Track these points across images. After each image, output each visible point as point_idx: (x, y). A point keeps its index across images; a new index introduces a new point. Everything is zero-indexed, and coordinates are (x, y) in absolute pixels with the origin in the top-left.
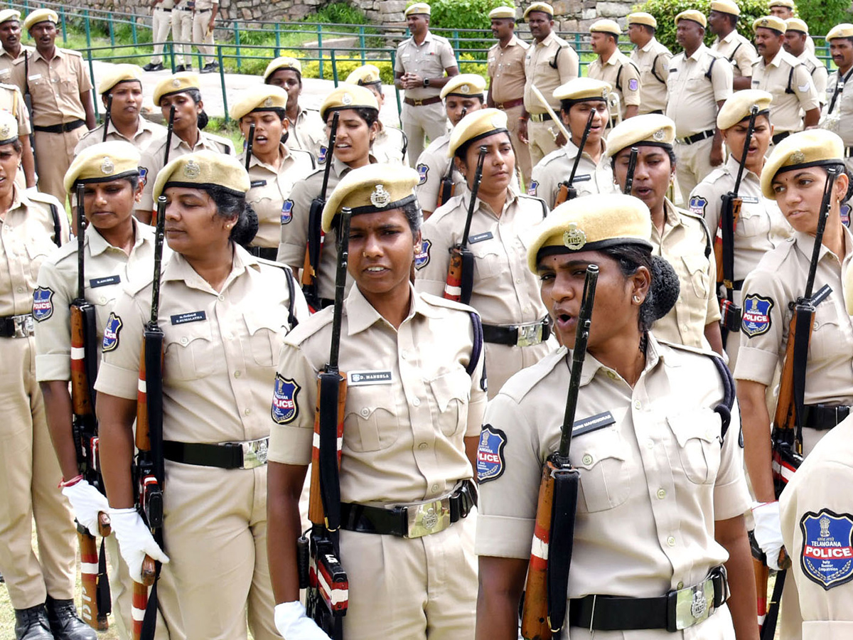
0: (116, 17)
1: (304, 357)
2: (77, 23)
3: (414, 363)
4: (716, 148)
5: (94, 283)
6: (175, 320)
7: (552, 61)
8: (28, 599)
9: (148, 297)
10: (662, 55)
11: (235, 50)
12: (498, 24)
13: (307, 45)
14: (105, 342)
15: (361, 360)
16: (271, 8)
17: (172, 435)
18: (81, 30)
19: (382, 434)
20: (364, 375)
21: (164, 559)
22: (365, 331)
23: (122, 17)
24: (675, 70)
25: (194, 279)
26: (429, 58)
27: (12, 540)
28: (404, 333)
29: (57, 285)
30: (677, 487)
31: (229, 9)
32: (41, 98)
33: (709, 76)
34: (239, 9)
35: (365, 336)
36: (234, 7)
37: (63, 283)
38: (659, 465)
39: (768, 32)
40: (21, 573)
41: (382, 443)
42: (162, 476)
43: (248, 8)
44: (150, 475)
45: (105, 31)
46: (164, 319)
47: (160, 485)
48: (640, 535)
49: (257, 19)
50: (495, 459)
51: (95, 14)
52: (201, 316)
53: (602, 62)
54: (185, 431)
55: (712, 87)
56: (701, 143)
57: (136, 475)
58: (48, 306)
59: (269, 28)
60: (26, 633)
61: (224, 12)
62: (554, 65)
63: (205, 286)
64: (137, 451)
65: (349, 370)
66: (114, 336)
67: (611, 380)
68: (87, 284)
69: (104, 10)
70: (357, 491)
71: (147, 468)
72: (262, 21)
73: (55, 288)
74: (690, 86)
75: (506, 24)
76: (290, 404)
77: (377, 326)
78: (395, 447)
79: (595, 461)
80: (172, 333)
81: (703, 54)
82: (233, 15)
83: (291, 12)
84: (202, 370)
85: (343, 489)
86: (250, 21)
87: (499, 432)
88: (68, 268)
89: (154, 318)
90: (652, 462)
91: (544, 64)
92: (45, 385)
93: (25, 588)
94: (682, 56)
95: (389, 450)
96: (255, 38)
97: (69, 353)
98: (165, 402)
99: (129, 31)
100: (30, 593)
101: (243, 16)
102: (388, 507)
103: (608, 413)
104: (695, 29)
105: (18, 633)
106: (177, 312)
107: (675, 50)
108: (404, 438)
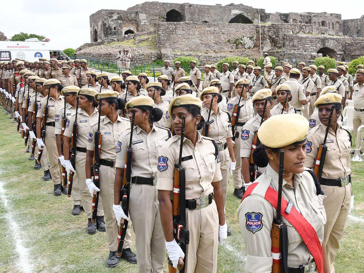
0: (110, 62)
1: (94, 129)
2: (102, 63)
3: (117, 131)
4: (230, 94)
5: (68, 115)
6: (80, 122)
7: (195, 73)
8: (57, 183)
9: (75, 116)
10: (218, 73)
11: (135, 70)
12: (177, 65)
13: (151, 69)
14: (66, 125)
15: (105, 130)
16: (144, 61)
17: (78, 146)
18: (102, 64)
19: (109, 145)
20: (105, 133)
21: (75, 172)
22: (107, 124)
23: (111, 62)
24: (222, 76)
25: (85, 113)
26: (168, 72)
27: (54, 170)
28: (115, 125)
29: (60, 114)
30: (155, 155)
31: (135, 61)
32: (83, 78)
33: (228, 77)
34: (137, 61)
35: (107, 125)
36: (136, 60)
37: (62, 114)
38: (151, 151)
39: (241, 68)
40: (55, 177)
41: (108, 147)
42: (75, 154)
43: (139, 61)
44: (73, 154)
45: (107, 65)
46: (78, 121)
47: (75, 156)
48: (147, 165)
49: (141, 63)
50: (119, 148)
51: (106, 61)
52: (86, 121)
53: (207, 74)
54: (81, 145)
55: (229, 80)
56: (227, 92)
57: (70, 153)
58: (58, 119)
59: (143, 65)
60: (56, 190)
61: (134, 61)
62: (195, 74)
63: (87, 115)
64: (71, 149)
65: (102, 132)
66: (68, 124)
67: (144, 133)
68: (66, 114)
69: (108, 60)
70: (104, 157)
71: (72, 152)
72: (142, 64)
73: (60, 115)
74: (224, 80)
75: (178, 65)
76: (91, 138)
77: (109, 123)
78: (111, 148)
79: (138, 149)
80: (80, 124)
81: (228, 72)
82: (135, 62)
83: (148, 62)
84: (85, 132)
85: (101, 156)
86: (139, 64)
87: (120, 142)
88: (63, 111)
89: (76, 121)
90: (150, 150)
91: (193, 74)
92: (56, 135)
93: (56, 180)
94: (223, 73)
95: (110, 149)
96: (140, 67)
97: (62, 129)
98: (77, 138)
99: (112, 65)
100: (57, 181)
101: (138, 62)
102: (110, 160)
103: (142, 140)
104: (227, 67)
105: (54, 190)
106: (81, 120)
107: (221, 72)
108: (113, 146)
